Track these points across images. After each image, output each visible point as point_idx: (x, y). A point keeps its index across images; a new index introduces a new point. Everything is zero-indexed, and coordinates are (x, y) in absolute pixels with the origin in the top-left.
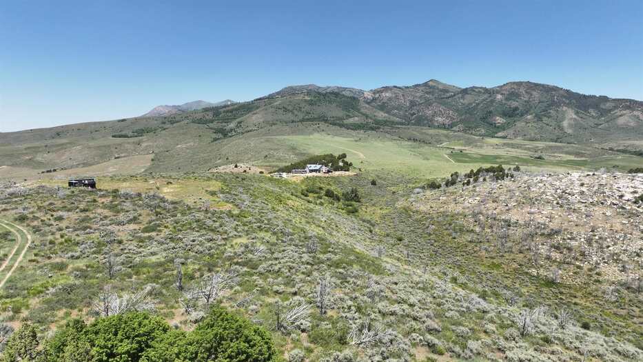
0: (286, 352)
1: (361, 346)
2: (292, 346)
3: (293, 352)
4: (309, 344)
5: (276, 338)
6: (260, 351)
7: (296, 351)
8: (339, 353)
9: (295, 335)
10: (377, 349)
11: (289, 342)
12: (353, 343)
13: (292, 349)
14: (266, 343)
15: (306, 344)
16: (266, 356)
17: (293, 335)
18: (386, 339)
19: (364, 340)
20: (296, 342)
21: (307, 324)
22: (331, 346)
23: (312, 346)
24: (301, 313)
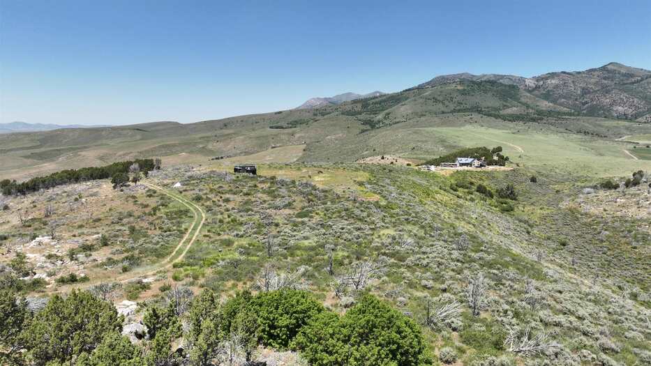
0: (436, 349)
1: (519, 354)
2: (443, 343)
3: (444, 350)
4: (461, 344)
5: (426, 333)
6: (411, 343)
7: (447, 349)
8: (494, 358)
9: (446, 332)
10: (539, 360)
11: (440, 339)
12: (511, 350)
13: (443, 346)
14: (416, 336)
15: (457, 344)
16: (417, 350)
17: (444, 333)
18: (551, 351)
19: (524, 349)
20: (447, 340)
21: (458, 323)
22: (485, 349)
23: (465, 346)
24: (453, 311)
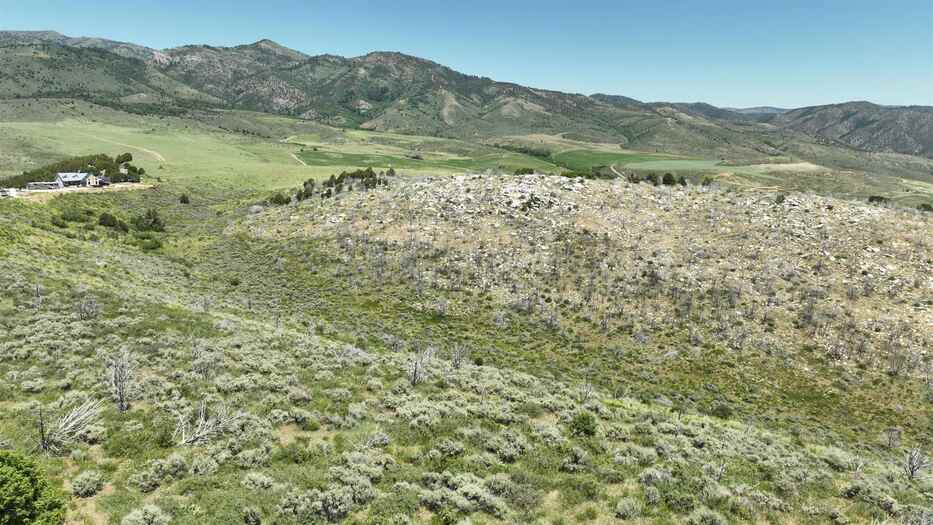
0: (66, 481)
1: (196, 443)
2: (77, 468)
3: (79, 478)
4: (108, 460)
5: (44, 463)
6: (16, 489)
7: (85, 475)
8: (161, 461)
9: (79, 451)
10: (222, 442)
11: (70, 464)
12: (184, 441)
13: (76, 474)
14: (27, 474)
15: (101, 461)
16: (30, 494)
17: (75, 452)
18: (236, 424)
19: (201, 434)
20: (83, 463)
21: (98, 429)
22: (147, 453)
23: (114, 461)
24: (88, 415)
